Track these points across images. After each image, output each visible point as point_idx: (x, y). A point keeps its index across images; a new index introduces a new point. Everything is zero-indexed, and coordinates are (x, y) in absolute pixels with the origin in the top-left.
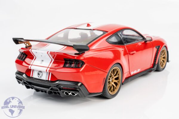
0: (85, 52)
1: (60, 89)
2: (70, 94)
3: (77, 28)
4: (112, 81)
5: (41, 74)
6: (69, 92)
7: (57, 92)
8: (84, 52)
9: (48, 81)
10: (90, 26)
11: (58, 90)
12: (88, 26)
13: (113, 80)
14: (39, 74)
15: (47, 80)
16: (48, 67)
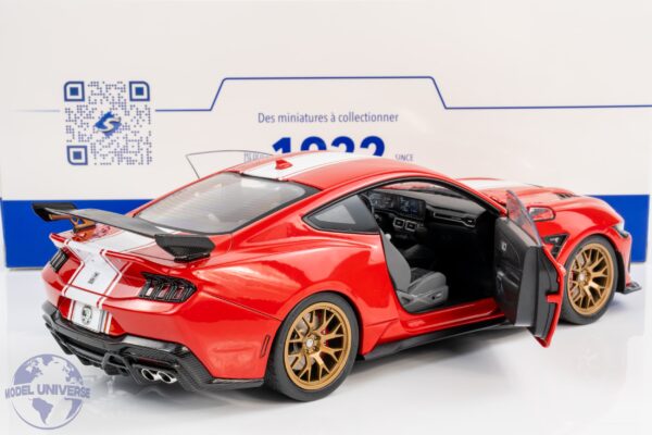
0: (212, 254)
1: (131, 361)
2: (157, 377)
3: (246, 172)
4: (316, 349)
5: (88, 311)
6: (155, 373)
7: (118, 366)
8: (208, 256)
9: (104, 334)
10: (291, 165)
11: (124, 362)
12: (278, 168)
13: (319, 344)
14: (84, 314)
15: (101, 334)
16: (104, 295)
